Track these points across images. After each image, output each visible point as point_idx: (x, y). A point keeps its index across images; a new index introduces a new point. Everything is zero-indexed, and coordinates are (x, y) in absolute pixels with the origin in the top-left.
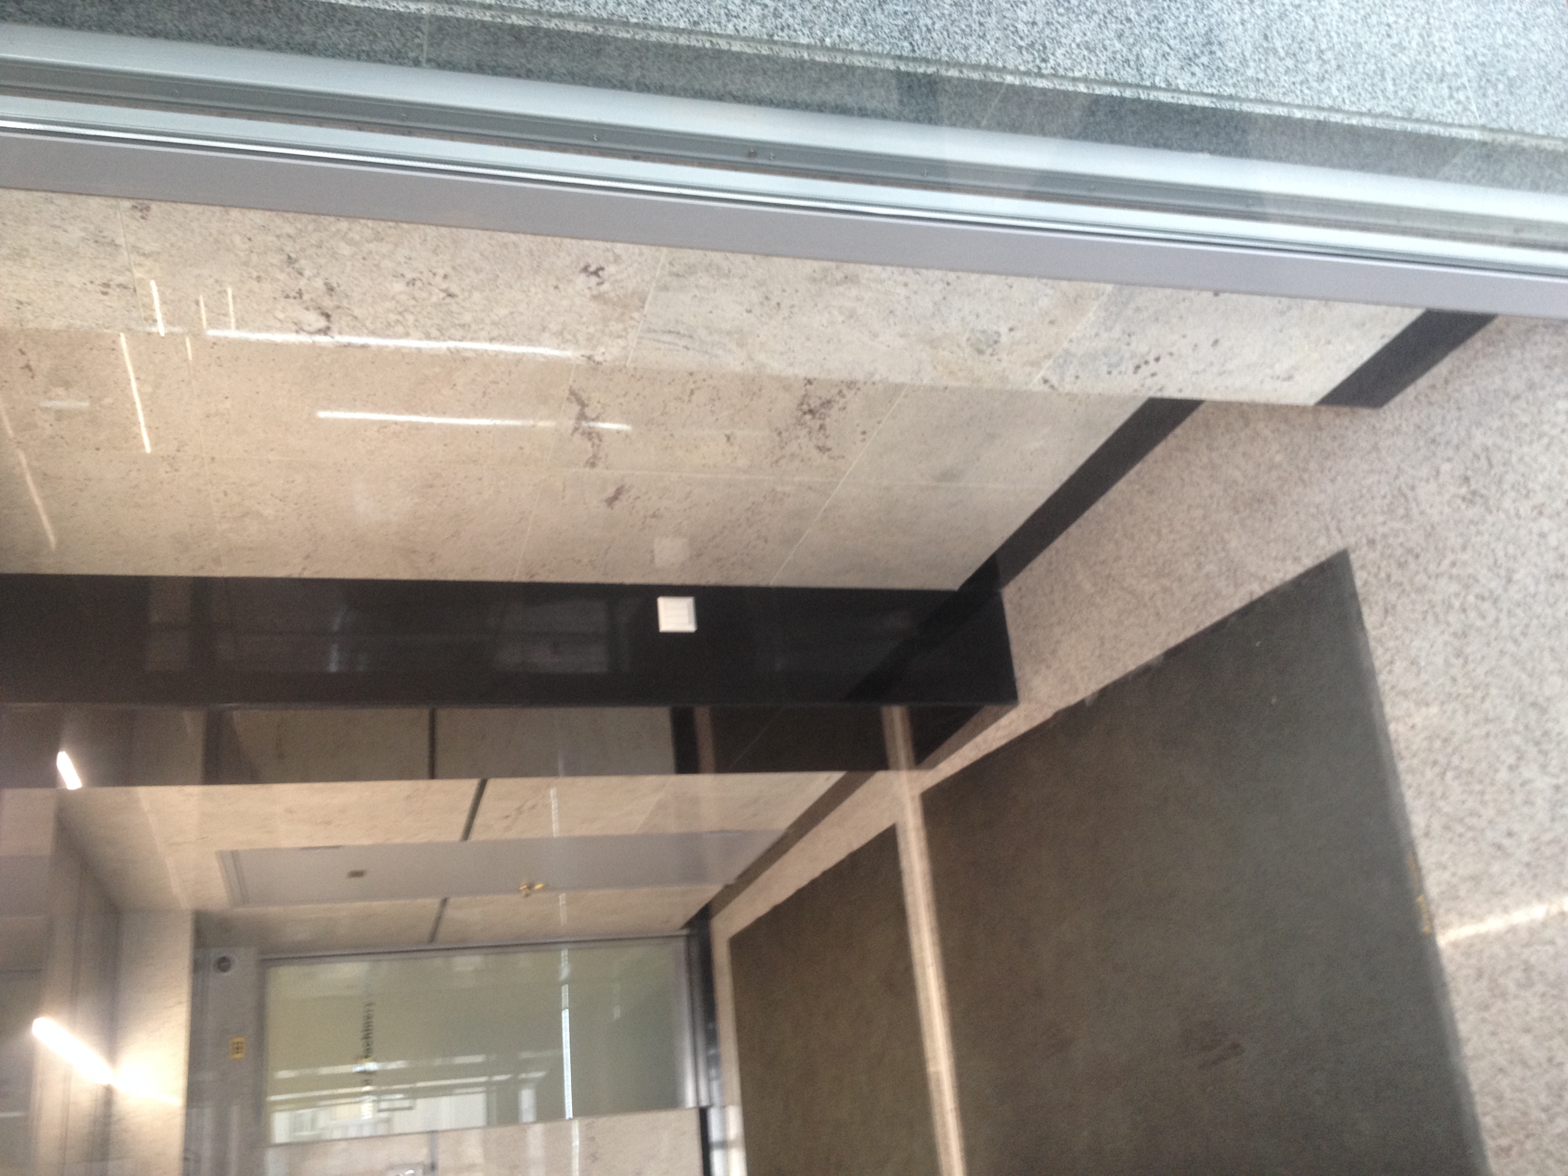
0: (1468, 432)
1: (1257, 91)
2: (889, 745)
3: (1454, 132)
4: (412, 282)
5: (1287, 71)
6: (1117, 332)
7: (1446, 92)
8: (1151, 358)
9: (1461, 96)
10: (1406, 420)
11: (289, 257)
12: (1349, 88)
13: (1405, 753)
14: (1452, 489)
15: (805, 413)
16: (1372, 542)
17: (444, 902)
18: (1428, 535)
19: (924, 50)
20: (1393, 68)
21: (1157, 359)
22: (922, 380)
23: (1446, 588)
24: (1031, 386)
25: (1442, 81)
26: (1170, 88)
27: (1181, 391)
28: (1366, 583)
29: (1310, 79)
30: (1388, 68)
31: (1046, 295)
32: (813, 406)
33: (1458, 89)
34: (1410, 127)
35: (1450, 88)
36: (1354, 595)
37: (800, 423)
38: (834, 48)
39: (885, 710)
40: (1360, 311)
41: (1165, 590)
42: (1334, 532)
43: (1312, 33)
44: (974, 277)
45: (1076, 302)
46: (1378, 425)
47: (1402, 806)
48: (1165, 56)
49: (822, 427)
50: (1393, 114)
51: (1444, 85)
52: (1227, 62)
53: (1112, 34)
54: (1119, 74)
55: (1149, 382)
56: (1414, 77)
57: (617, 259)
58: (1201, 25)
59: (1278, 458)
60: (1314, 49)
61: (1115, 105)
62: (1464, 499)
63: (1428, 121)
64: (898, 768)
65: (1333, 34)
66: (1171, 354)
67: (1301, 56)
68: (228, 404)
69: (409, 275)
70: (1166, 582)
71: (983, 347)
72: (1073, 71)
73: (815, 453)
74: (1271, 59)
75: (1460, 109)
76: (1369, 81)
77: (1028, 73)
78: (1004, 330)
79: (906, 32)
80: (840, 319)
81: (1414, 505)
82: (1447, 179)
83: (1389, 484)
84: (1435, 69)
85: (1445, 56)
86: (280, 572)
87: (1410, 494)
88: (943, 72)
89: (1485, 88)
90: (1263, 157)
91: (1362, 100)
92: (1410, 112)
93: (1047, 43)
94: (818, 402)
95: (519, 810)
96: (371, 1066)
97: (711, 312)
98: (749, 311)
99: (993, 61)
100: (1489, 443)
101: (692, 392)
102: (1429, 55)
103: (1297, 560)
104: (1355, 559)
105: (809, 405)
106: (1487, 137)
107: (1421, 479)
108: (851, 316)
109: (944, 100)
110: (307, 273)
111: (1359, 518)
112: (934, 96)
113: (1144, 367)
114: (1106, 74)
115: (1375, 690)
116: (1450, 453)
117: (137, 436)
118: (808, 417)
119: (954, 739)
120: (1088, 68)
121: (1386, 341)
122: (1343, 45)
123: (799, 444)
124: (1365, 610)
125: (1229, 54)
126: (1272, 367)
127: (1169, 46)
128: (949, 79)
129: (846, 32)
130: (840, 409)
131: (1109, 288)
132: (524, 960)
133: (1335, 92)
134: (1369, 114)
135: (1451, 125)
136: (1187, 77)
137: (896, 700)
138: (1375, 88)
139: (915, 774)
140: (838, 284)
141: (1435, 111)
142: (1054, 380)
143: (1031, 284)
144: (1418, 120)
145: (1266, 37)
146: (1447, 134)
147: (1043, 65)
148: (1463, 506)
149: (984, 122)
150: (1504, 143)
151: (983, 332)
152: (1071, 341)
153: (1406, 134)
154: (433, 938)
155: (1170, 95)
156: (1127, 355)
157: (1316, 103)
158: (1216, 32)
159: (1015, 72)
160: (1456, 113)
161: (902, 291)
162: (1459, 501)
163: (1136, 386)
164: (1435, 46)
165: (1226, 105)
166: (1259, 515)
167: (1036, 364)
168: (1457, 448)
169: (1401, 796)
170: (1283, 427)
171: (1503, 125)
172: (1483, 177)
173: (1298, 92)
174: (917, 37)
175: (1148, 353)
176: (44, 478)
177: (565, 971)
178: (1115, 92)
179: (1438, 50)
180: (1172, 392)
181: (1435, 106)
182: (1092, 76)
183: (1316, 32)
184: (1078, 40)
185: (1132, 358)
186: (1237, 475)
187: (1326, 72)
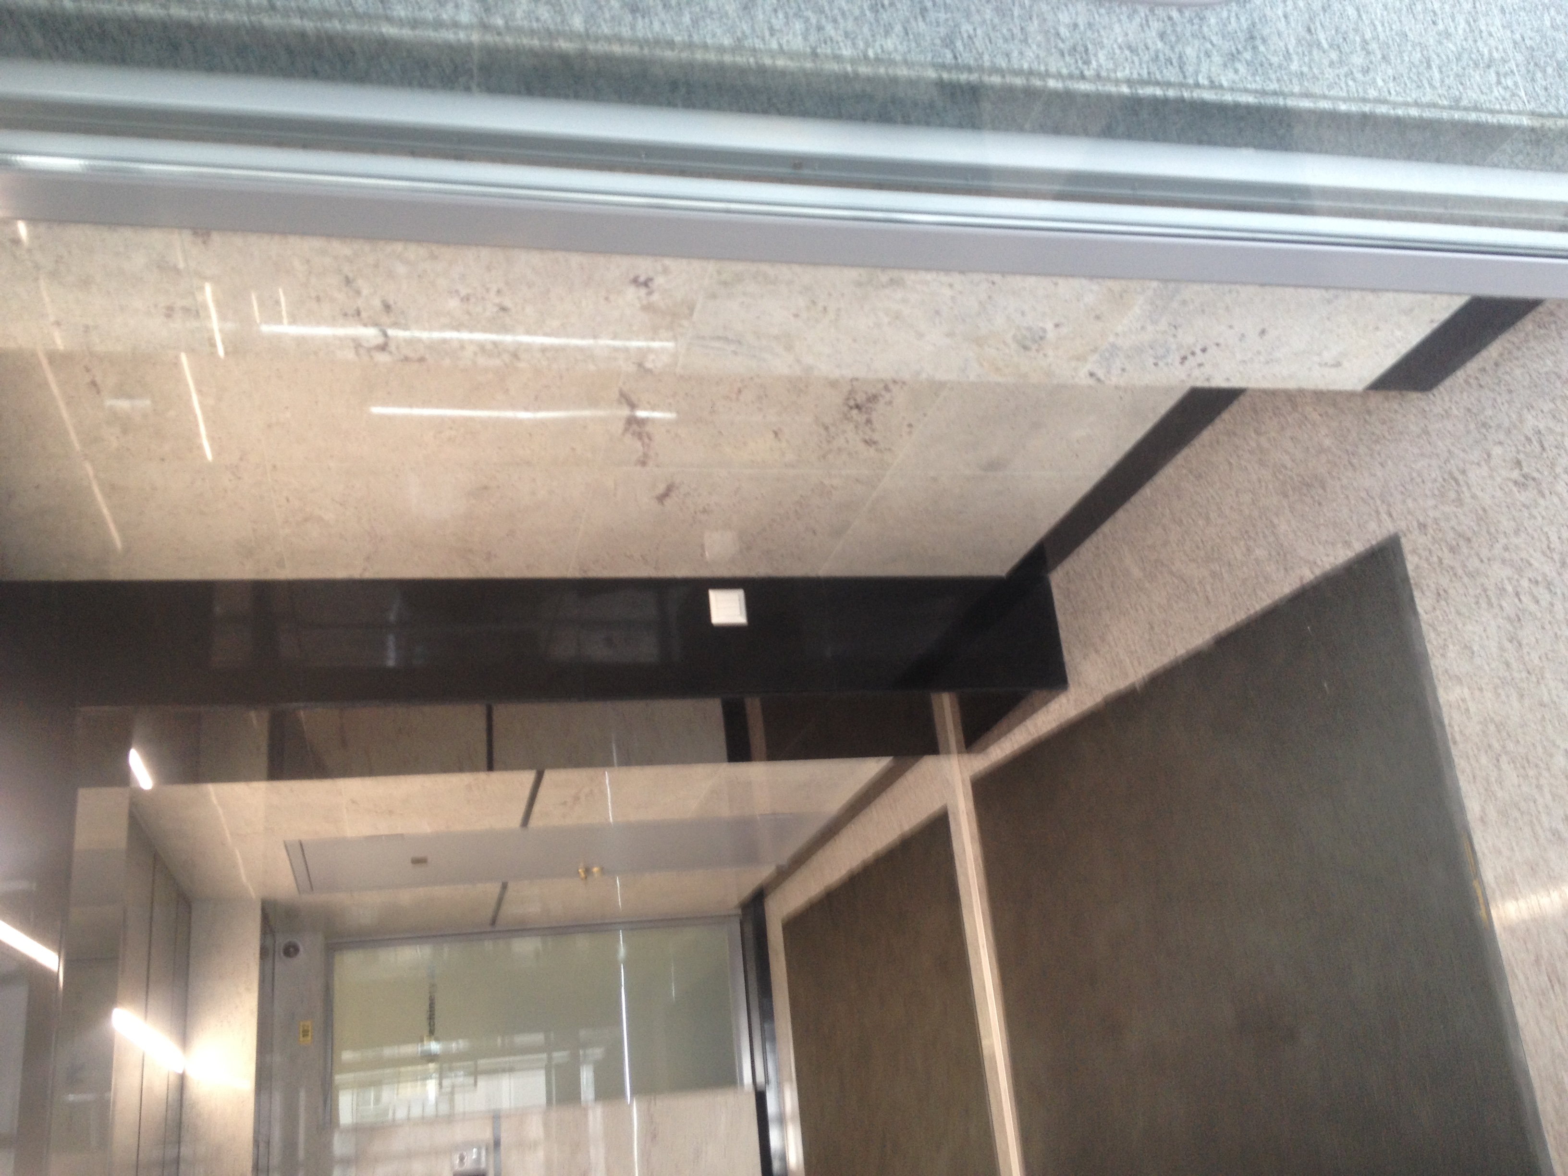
0: (1520, 415)
1: (1301, 85)
2: (938, 728)
3: (1503, 119)
4: (466, 299)
5: (1332, 64)
6: (1163, 325)
7: (1493, 78)
8: (1198, 351)
9: (1509, 82)
10: (1456, 402)
11: (347, 278)
12: (1394, 78)
13: (1458, 737)
14: (1504, 473)
15: (851, 408)
16: (1423, 527)
17: (504, 887)
18: (1479, 519)
19: (967, 58)
20: (1438, 56)
21: (1204, 350)
22: (968, 377)
23: (1500, 573)
24: (1077, 380)
25: (1489, 67)
26: (1214, 86)
27: (1228, 380)
28: (1417, 567)
29: (1355, 71)
30: (1434, 56)
31: (1091, 291)
32: (859, 401)
33: (1506, 75)
34: (1457, 115)
35: (1498, 74)
36: (1406, 579)
37: (846, 418)
38: (878, 60)
39: (934, 697)
40: (1406, 299)
41: (1214, 574)
42: (1384, 516)
43: (1357, 24)
44: (1018, 278)
45: (1121, 297)
46: (1427, 409)
47: (1458, 789)
48: (1208, 54)
49: (869, 421)
50: (1440, 102)
51: (1492, 71)
52: (1269, 57)
53: (1154, 34)
54: (1161, 72)
55: (1196, 373)
56: (1460, 64)
57: (666, 271)
58: (1243, 19)
59: (1327, 442)
60: (1358, 39)
61: (1158, 106)
62: (1516, 483)
63: (1476, 109)
64: (948, 752)
65: (1377, 23)
66: (1218, 345)
67: (1346, 48)
68: (288, 415)
69: (464, 292)
70: (1215, 567)
71: (1028, 343)
72: (1115, 72)
73: (861, 447)
74: (1315, 51)
75: (1508, 95)
76: (1414, 70)
77: (1071, 77)
78: (1049, 326)
79: (949, 42)
80: (886, 320)
81: (1465, 489)
82: (1495, 166)
83: (1440, 467)
84: (1482, 55)
85: (1492, 42)
86: (341, 574)
87: (1460, 477)
88: (986, 79)
89: (1534, 74)
90: (1309, 150)
91: (1408, 91)
92: (1458, 100)
93: (1090, 46)
94: (864, 397)
95: (576, 798)
96: (434, 1047)
97: (758, 317)
98: (796, 316)
99: (1035, 66)
100: (1541, 426)
101: (740, 391)
102: (1475, 41)
103: (1347, 544)
104: (1406, 545)
105: (855, 400)
106: (1536, 123)
107: (1473, 463)
108: (897, 318)
109: (987, 106)
110: (365, 292)
111: (1409, 502)
112: (977, 102)
113: (1190, 358)
114: (1149, 73)
115: (1429, 676)
116: (1501, 436)
117: (200, 447)
118: (855, 412)
119: (1004, 723)
120: (1130, 69)
121: (1435, 325)
122: (1388, 33)
123: (846, 438)
124: (1417, 594)
125: (1272, 48)
126: (1319, 354)
127: (1211, 43)
128: (992, 87)
129: (889, 44)
130: (886, 403)
131: (1155, 284)
132: (582, 943)
133: (1380, 83)
134: (1417, 104)
135: (1501, 112)
136: (1231, 75)
137: (948, 688)
138: (1421, 77)
139: (966, 757)
140: (883, 286)
141: (1483, 98)
142: (1100, 374)
143: (1076, 283)
144: (1466, 109)
145: (1309, 30)
146: (1495, 121)
147: (1085, 67)
148: (1515, 489)
149: (1027, 126)
150: (1553, 127)
151: (1029, 329)
152: (1117, 335)
153: (1454, 124)
154: (493, 922)
155: (1213, 92)
156: (1174, 347)
157: (1361, 94)
158: (1259, 26)
159: (1059, 76)
160: (1504, 99)
161: (948, 292)
162: (1511, 484)
163: (1183, 376)
164: (1481, 32)
165: (1270, 101)
166: (1308, 500)
167: (1081, 358)
168: (1508, 432)
169: (1455, 780)
170: (1331, 411)
171: (1552, 109)
172: (1532, 161)
173: (1343, 86)
174: (959, 44)
175: (1195, 345)
176: (112, 489)
177: (622, 951)
178: (1158, 92)
179: (1485, 34)
180: (1219, 381)
181: (1482, 93)
182: (1135, 76)
183: (1360, 23)
184: (1120, 40)
185: (1178, 349)
186: (1286, 459)
187: (1371, 62)
